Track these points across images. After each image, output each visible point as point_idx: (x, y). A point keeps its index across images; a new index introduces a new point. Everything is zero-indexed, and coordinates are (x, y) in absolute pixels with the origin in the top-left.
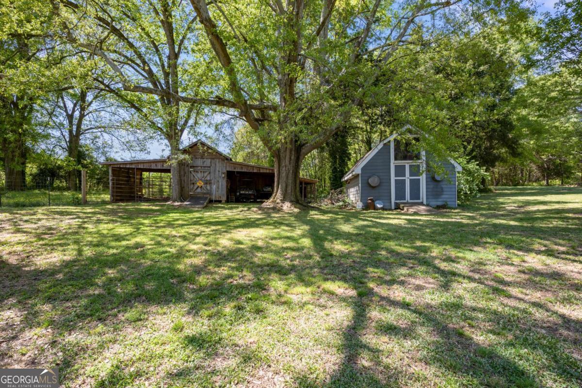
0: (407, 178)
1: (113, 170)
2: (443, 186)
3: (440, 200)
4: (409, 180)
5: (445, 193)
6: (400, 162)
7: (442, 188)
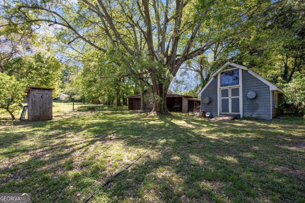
0: (230, 98)
1: (129, 99)
2: (258, 103)
3: (256, 113)
4: (231, 99)
5: (260, 108)
6: (224, 88)
7: (257, 104)
